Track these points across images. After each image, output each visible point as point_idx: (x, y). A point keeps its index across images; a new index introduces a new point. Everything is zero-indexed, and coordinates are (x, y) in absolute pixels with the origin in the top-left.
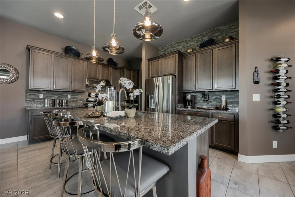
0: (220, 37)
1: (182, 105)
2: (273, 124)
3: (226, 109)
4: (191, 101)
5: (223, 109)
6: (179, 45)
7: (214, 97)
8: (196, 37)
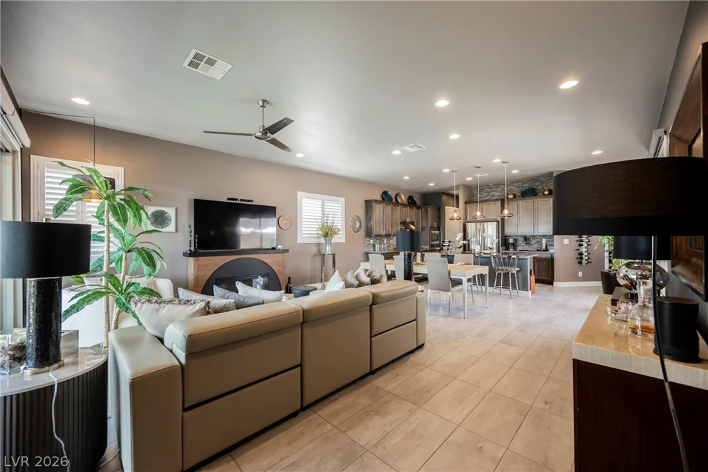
0: (540, 187)
1: (504, 248)
2: (579, 260)
3: (546, 250)
4: (513, 244)
5: (543, 251)
6: (498, 188)
7: (536, 240)
8: (516, 182)
